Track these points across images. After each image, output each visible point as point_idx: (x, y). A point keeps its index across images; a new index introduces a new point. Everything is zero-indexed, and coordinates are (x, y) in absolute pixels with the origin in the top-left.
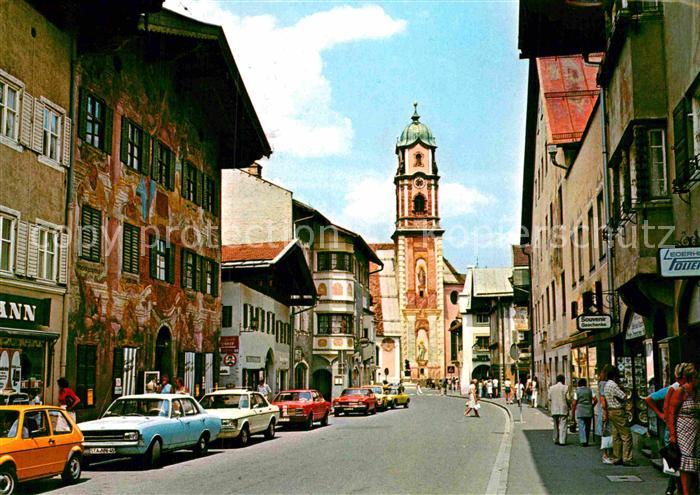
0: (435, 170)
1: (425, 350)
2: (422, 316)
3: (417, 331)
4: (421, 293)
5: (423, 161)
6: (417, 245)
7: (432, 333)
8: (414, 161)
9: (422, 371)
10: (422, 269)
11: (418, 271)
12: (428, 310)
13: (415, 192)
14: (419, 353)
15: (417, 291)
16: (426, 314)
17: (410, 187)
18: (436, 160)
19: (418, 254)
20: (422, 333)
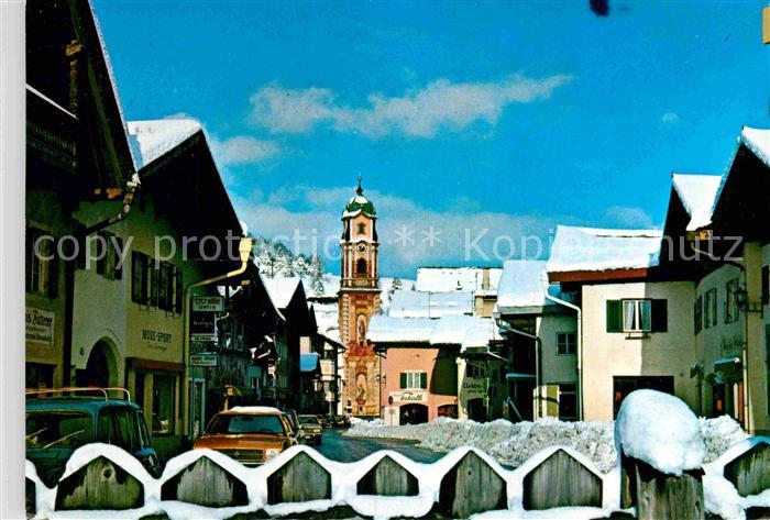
0: (375, 238)
1: (363, 392)
2: (362, 363)
3: (357, 375)
4: (362, 343)
5: (366, 229)
6: (359, 302)
7: (370, 377)
8: (357, 229)
9: (361, 409)
10: (362, 323)
11: (359, 324)
12: (367, 358)
13: (357, 257)
14: (358, 394)
15: (358, 341)
16: (365, 362)
17: (353, 253)
18: (377, 229)
19: (359, 310)
20: (361, 377)
